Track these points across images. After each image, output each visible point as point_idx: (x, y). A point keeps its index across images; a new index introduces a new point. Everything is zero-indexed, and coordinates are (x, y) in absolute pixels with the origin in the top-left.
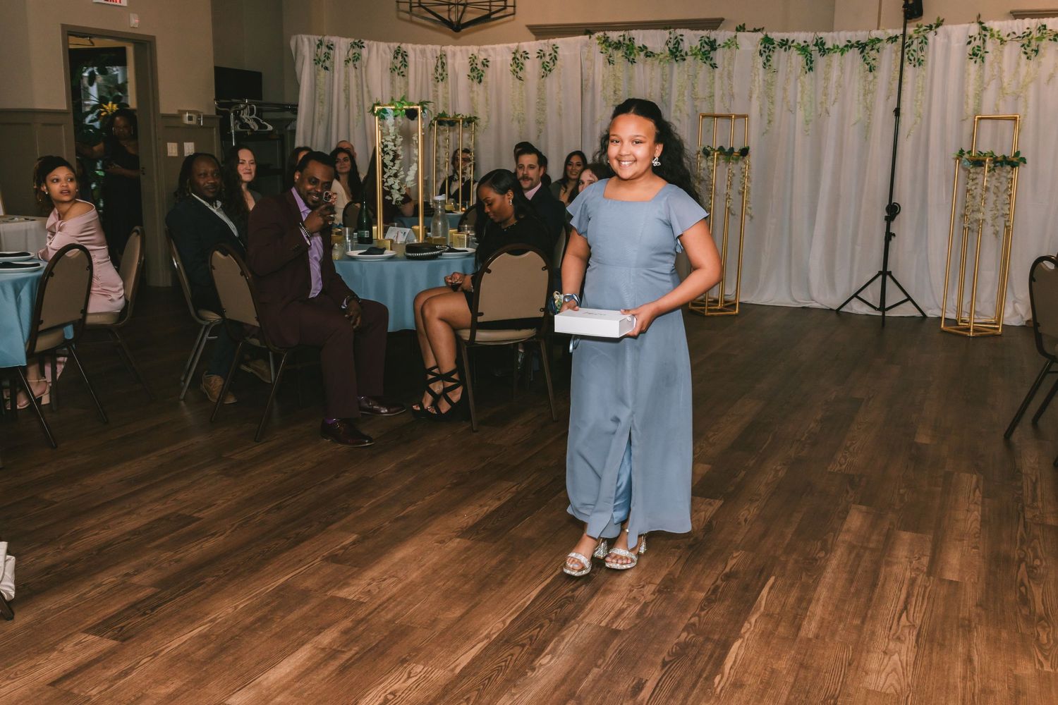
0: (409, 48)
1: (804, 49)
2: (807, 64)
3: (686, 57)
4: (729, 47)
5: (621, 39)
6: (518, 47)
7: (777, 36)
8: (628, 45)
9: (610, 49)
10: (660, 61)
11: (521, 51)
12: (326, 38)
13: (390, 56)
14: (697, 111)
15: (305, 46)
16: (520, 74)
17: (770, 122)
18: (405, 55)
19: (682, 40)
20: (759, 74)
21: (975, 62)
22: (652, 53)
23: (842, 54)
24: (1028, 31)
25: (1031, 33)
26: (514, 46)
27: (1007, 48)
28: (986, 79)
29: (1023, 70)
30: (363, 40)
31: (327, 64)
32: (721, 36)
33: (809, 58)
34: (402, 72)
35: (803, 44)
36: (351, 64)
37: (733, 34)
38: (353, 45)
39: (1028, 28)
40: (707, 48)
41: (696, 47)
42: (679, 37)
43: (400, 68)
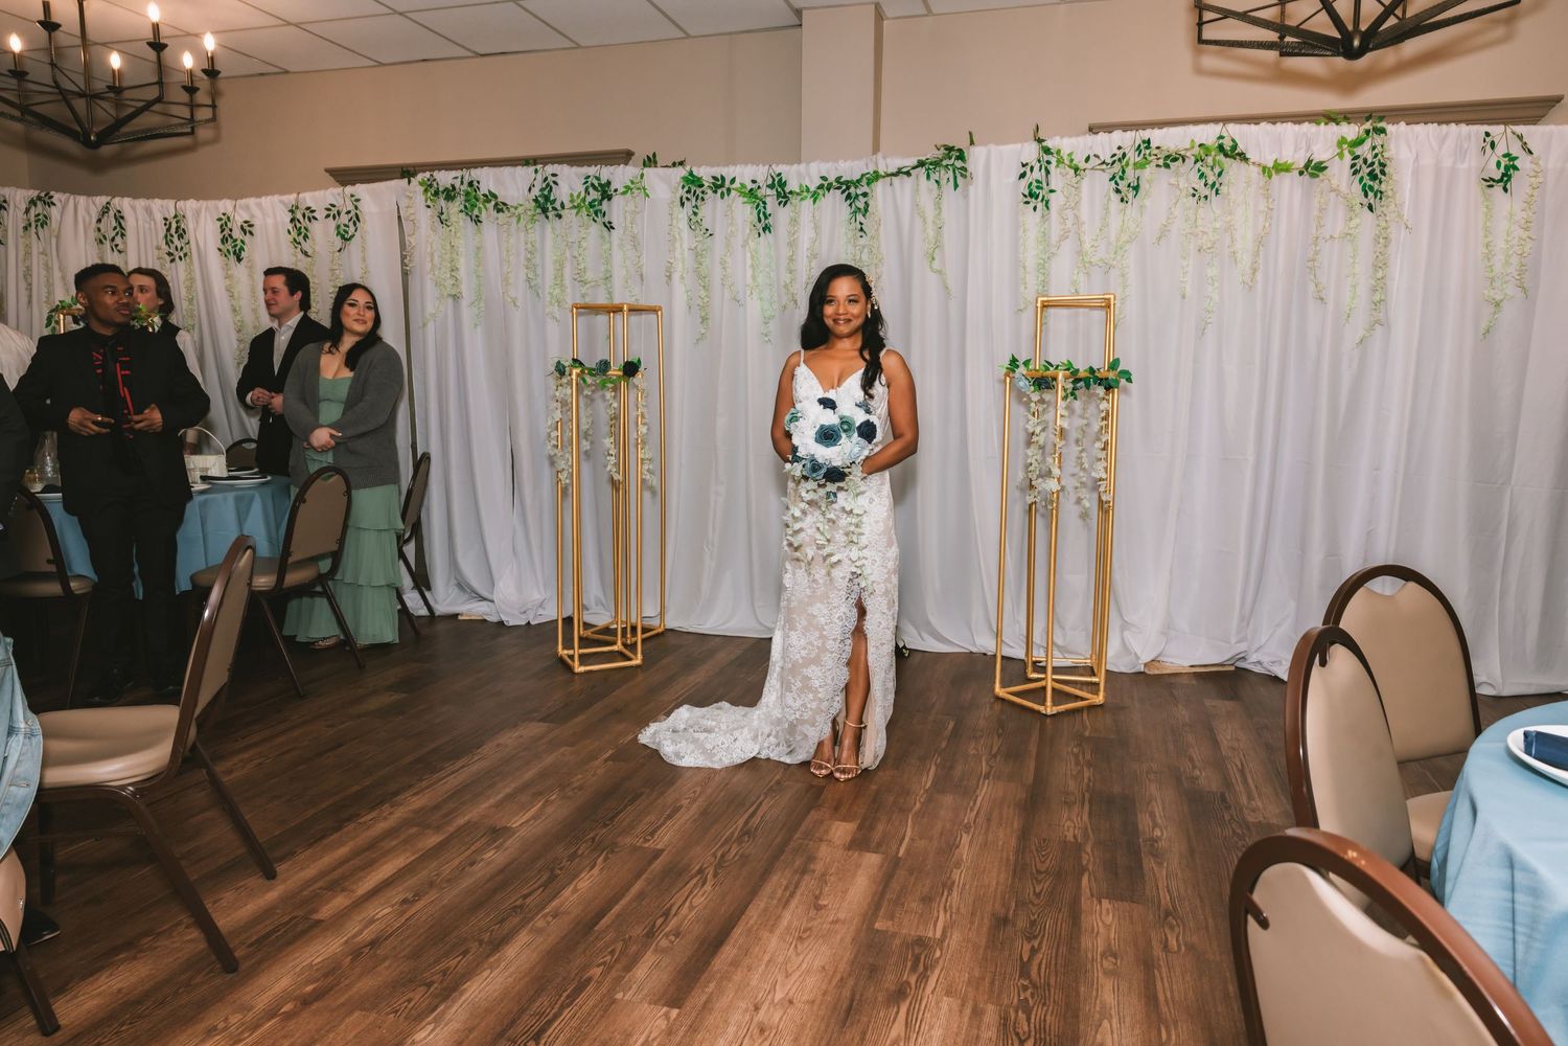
0: (124, 204)
1: (752, 194)
2: (760, 221)
3: (562, 212)
4: (632, 194)
5: (457, 183)
6: (297, 200)
7: (705, 173)
8: (468, 193)
9: (440, 200)
10: (520, 218)
11: (302, 207)
13: (95, 219)
16: (306, 246)
17: (705, 320)
18: (119, 217)
19: (555, 183)
20: (681, 238)
21: (1035, 209)
22: (504, 204)
23: (814, 202)
24: (1120, 154)
25: (1124, 155)
26: (291, 198)
27: (1085, 184)
28: (1054, 239)
29: (1115, 223)
30: (52, 193)
32: (619, 175)
33: (763, 210)
34: (114, 246)
35: (750, 186)
36: (32, 232)
37: (639, 171)
38: (36, 202)
39: (1119, 148)
40: (594, 195)
41: (579, 195)
42: (551, 179)
43: (113, 239)
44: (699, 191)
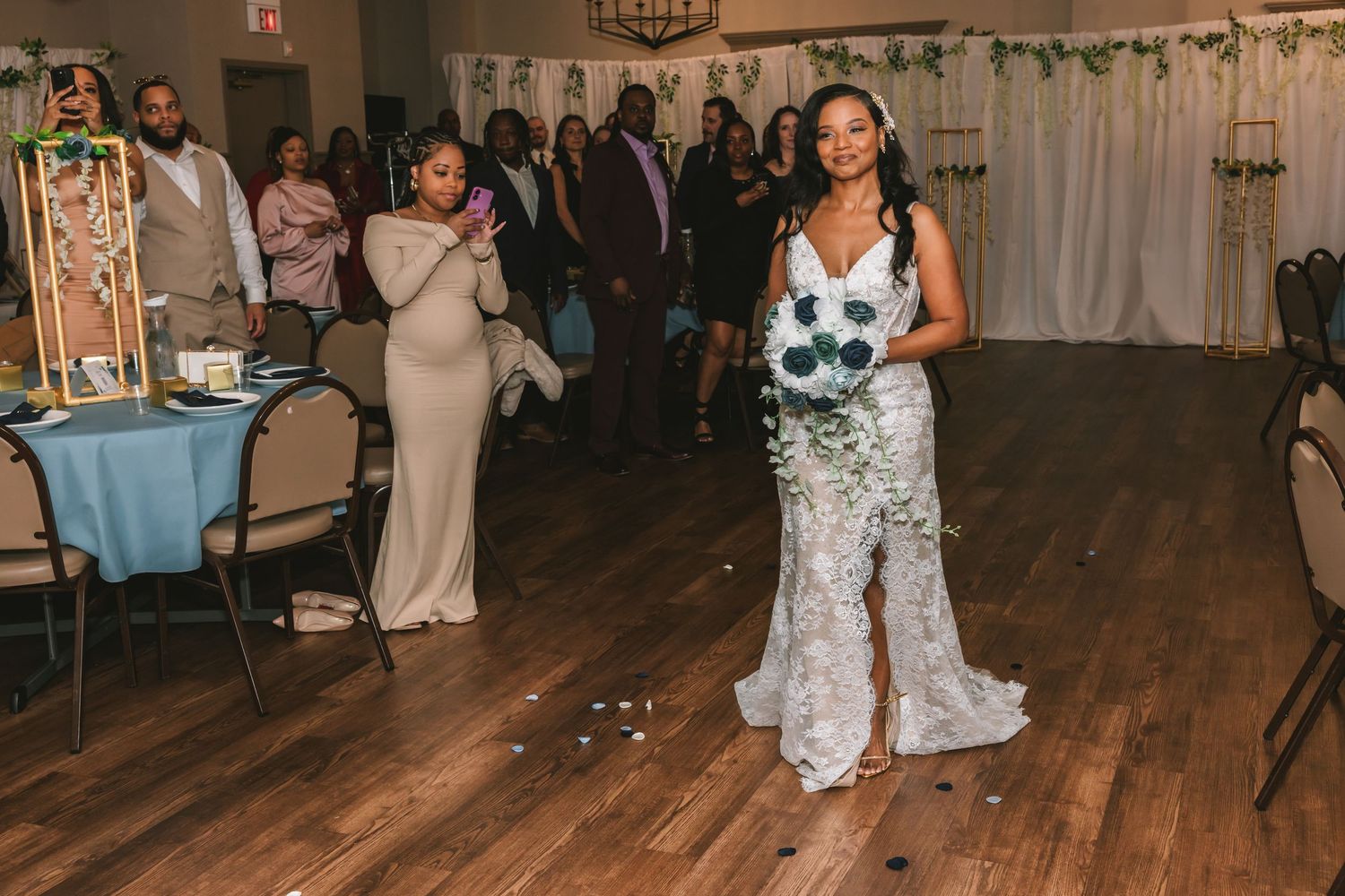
0: (585, 65)
1: (1040, 53)
2: (1044, 69)
3: (907, 66)
4: (956, 53)
5: (833, 48)
6: (715, 60)
7: (1009, 39)
8: (841, 55)
9: (821, 60)
10: (879, 71)
11: (718, 65)
12: (486, 56)
13: (562, 75)
14: (922, 126)
15: (461, 67)
17: (1006, 135)
18: (580, 73)
19: (902, 47)
20: (991, 83)
21: (1229, 62)
22: (869, 62)
24: (1283, 27)
25: (1286, 28)
26: (708, 58)
27: (1262, 46)
28: (1241, 80)
29: (1280, 69)
30: (530, 58)
31: (488, 86)
32: (946, 40)
33: (1047, 63)
34: (578, 93)
35: (1038, 48)
36: (517, 86)
37: (960, 38)
38: (520, 64)
39: (1283, 23)
40: (932, 55)
41: (919, 55)
42: (899, 44)
43: (575, 89)
44: (1003, 52)
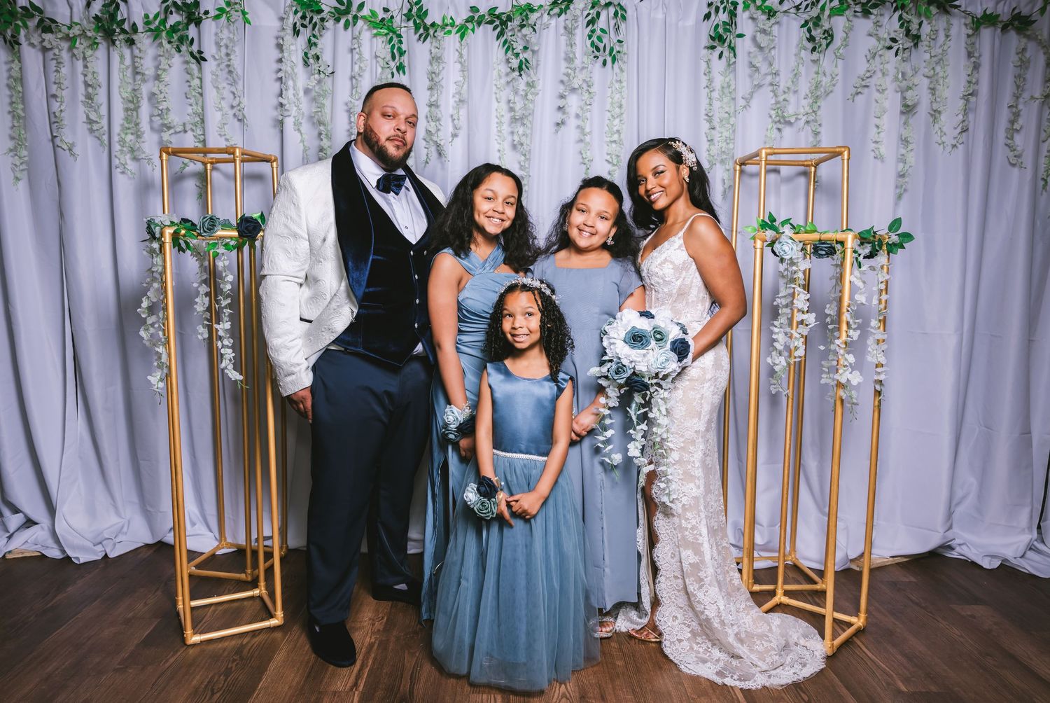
1: (384, 25)
2: (393, 58)
3: (134, 37)
4: (229, 18)
20: (295, 76)
21: (721, 56)
22: (53, 21)
23: (462, 37)
28: (742, 90)
33: (397, 44)
35: (381, 15)
40: (177, 17)
44: (316, 18)
